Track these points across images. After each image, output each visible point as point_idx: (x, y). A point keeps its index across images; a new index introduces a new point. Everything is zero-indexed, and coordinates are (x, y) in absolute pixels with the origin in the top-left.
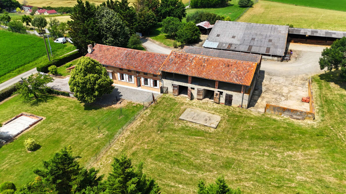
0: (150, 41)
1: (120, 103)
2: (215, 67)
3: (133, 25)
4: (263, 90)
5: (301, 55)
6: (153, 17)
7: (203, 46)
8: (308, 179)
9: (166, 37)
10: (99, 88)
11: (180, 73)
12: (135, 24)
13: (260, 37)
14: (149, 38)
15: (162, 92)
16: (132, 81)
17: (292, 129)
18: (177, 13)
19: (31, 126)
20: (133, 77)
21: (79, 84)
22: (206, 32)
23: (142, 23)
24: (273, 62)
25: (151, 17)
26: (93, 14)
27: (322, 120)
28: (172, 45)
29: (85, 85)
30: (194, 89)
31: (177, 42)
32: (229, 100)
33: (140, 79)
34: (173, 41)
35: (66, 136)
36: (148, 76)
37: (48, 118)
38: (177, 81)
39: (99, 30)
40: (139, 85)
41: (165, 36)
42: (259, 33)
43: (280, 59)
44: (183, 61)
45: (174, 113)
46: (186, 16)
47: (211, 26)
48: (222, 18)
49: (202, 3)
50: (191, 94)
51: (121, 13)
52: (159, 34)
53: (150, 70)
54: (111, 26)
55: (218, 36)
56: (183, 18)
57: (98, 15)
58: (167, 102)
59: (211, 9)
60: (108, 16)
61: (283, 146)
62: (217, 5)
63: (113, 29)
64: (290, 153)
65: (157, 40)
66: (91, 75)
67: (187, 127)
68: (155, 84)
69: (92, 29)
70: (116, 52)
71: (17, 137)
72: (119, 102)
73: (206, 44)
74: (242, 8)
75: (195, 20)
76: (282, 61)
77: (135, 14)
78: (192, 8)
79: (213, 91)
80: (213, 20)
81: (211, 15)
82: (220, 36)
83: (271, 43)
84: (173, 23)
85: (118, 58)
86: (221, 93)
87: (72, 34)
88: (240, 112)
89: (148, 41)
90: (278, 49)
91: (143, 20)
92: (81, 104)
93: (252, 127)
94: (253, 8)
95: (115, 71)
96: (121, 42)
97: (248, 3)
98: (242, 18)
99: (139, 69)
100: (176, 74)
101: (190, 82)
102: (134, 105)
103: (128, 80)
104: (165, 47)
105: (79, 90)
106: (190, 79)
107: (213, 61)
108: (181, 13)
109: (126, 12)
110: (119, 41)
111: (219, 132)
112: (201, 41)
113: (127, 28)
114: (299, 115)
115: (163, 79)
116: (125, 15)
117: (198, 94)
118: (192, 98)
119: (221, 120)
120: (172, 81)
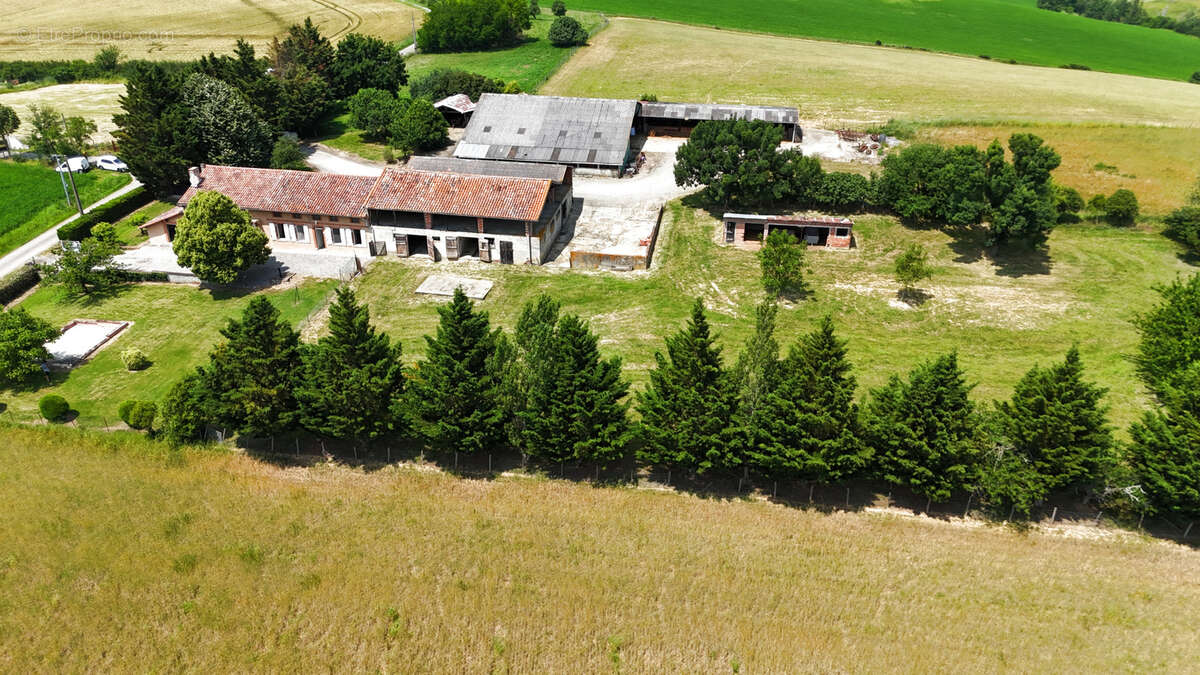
0: (324, 150)
1: (289, 280)
2: (474, 194)
3: (275, 115)
4: (576, 234)
5: (662, 162)
6: (323, 91)
7: (455, 154)
8: (616, 341)
9: (362, 139)
10: (243, 251)
11: (407, 209)
12: (281, 112)
13: (577, 129)
14: (319, 144)
15: (373, 253)
16: (303, 237)
17: (611, 285)
18: (384, 75)
19: (111, 337)
20: (305, 228)
21: (202, 245)
22: (461, 120)
23: (296, 108)
24: (603, 179)
25: (318, 90)
26: (177, 94)
27: (660, 268)
28: (382, 157)
29: (214, 246)
30: (438, 239)
31: (393, 151)
32: (507, 253)
33: (322, 232)
34: (383, 147)
35: (197, 342)
36: (341, 222)
37: (141, 322)
38: (403, 227)
39: (198, 132)
40: (322, 245)
41: (361, 136)
42: (574, 120)
43: (616, 172)
44: (410, 186)
45: (404, 285)
46: (408, 82)
47: (471, 106)
48: (498, 85)
49: (449, 39)
50: (435, 250)
51: (243, 89)
52: (343, 133)
53: (344, 210)
54: (226, 123)
55: (487, 129)
56: (400, 86)
57: (190, 97)
58: (387, 270)
59: (476, 54)
60: (215, 99)
61: (591, 310)
62: (493, 41)
63: (232, 127)
64: (600, 316)
65: (341, 146)
66: (224, 226)
67: (431, 303)
68: (357, 239)
69: (182, 131)
70: (259, 180)
71: (93, 355)
72: (287, 279)
73: (461, 149)
74: (559, 49)
75: (430, 95)
76: (621, 176)
77: (277, 87)
78: (425, 52)
79: (477, 240)
80: (477, 91)
81: (471, 79)
82: (491, 132)
83: (598, 140)
84: (377, 105)
85: (266, 192)
86: (491, 241)
87: (131, 148)
88: (528, 272)
89: (318, 152)
90: (612, 152)
91: (297, 100)
92: (202, 291)
93: (546, 290)
94: (588, 48)
95: (264, 219)
96: (256, 157)
97: (573, 34)
98: (555, 79)
99: (318, 210)
100: (399, 213)
101: (430, 226)
102: (318, 281)
103: (294, 235)
104: (364, 163)
105: (201, 257)
106: (428, 220)
107: (470, 182)
108: (395, 75)
109: (256, 84)
110: (248, 155)
111: (489, 304)
112: (452, 143)
113: (262, 124)
114: (624, 264)
115: (374, 227)
116: (253, 91)
117: (449, 249)
118: (437, 258)
119: (494, 287)
120: (393, 228)
